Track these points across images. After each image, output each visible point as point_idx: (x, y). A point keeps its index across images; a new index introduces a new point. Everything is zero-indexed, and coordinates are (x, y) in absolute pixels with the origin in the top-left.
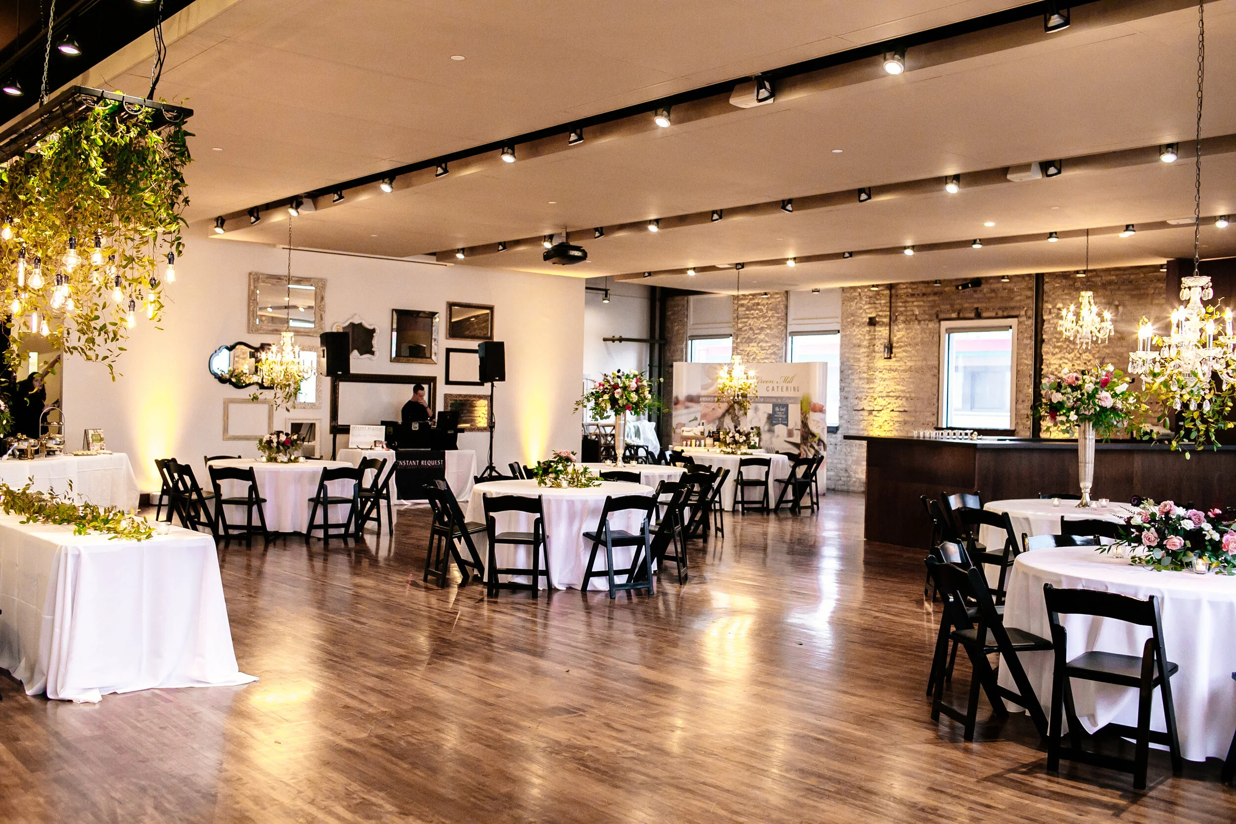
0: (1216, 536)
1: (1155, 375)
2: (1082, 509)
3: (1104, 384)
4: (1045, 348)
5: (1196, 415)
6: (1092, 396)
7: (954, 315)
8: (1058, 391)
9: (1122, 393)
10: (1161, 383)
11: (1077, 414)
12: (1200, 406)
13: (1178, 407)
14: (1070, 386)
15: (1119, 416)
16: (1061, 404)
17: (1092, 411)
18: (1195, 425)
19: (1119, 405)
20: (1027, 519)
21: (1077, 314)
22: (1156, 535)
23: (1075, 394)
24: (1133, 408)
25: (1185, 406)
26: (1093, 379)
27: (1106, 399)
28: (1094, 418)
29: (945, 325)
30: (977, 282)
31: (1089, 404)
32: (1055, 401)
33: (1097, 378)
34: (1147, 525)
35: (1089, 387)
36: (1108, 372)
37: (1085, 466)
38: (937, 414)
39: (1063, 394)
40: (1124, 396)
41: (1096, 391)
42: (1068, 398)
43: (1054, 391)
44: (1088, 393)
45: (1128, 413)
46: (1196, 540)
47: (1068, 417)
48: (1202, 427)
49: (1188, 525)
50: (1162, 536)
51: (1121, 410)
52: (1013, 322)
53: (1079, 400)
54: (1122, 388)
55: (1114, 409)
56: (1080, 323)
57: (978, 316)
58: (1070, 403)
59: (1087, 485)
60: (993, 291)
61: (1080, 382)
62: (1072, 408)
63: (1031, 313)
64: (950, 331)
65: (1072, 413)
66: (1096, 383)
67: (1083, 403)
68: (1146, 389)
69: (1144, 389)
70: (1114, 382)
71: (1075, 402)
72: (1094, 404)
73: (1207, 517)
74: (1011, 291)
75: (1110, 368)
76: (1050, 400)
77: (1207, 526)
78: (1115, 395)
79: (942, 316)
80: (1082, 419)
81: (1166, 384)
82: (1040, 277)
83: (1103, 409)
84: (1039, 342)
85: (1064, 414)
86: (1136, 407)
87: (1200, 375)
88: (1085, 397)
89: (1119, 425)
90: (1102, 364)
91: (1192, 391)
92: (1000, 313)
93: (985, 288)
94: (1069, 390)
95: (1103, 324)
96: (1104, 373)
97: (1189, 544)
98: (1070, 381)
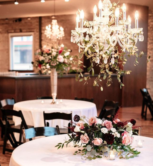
0: (118, 135)
1: (86, 42)
2: (53, 105)
3: (60, 52)
4: (43, 42)
5: (107, 66)
6: (55, 57)
7: (13, 31)
8: (42, 55)
9: (67, 56)
10: (89, 48)
11: (50, 65)
12: (109, 61)
13: (98, 62)
14: (47, 53)
15: (66, 66)
16: (43, 61)
17: (56, 64)
18: (106, 72)
19: (66, 61)
20: (30, 112)
21: (51, 28)
22: (88, 137)
23: (49, 57)
24: (71, 62)
25: (102, 61)
26: (56, 50)
27: (61, 59)
28: (56, 67)
29: (10, 35)
30: (20, 20)
31: (54, 61)
32: (41, 60)
33: (57, 50)
34: (83, 132)
35: (54, 54)
36: (62, 47)
37: (53, 87)
38: (9, 65)
39: (44, 57)
40: (68, 57)
41: (57, 55)
42: (46, 59)
43: (40, 56)
44: (54, 56)
45: (70, 64)
46: (109, 139)
47: (46, 66)
48: (110, 73)
49: (105, 131)
50: (91, 138)
51: (67, 63)
52: (32, 33)
53: (50, 59)
54: (67, 54)
55: (64, 63)
56: (53, 31)
57: (21, 31)
58: (47, 61)
59: (54, 94)
60: (26, 23)
61: (50, 52)
62: (48, 63)
63: (38, 30)
64: (12, 37)
65: (48, 65)
66: (57, 52)
67: (52, 61)
68: (81, 51)
69: (79, 51)
70: (64, 52)
71: (49, 60)
72: (56, 61)
73: (113, 124)
74: (31, 23)
75: (62, 46)
76: (39, 60)
77: (113, 130)
78: (64, 57)
79: (9, 31)
80: (52, 67)
81: (91, 48)
82: (40, 18)
83: (60, 63)
84: (41, 40)
85: (44, 65)
86: (73, 62)
87: (111, 43)
88: (53, 58)
89: (66, 69)
90: (59, 44)
91: (106, 52)
92: (28, 30)
93: (23, 22)
94: (46, 55)
95: (60, 32)
96: (60, 48)
97: (105, 142)
98: (46, 51)
